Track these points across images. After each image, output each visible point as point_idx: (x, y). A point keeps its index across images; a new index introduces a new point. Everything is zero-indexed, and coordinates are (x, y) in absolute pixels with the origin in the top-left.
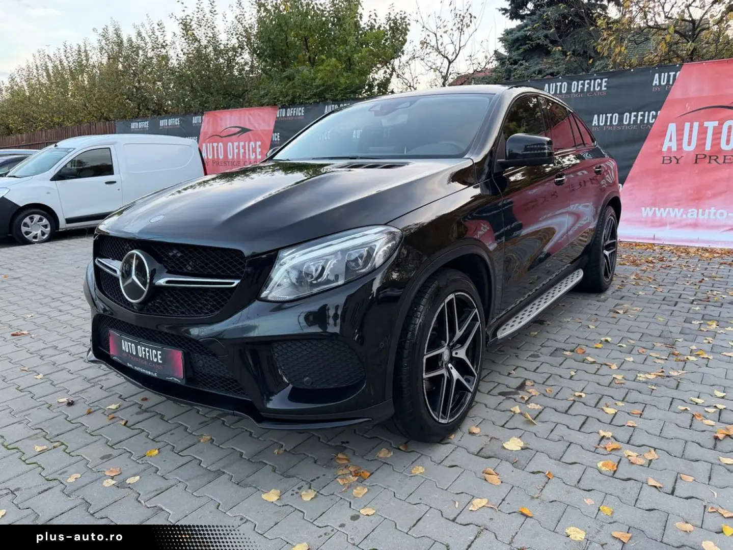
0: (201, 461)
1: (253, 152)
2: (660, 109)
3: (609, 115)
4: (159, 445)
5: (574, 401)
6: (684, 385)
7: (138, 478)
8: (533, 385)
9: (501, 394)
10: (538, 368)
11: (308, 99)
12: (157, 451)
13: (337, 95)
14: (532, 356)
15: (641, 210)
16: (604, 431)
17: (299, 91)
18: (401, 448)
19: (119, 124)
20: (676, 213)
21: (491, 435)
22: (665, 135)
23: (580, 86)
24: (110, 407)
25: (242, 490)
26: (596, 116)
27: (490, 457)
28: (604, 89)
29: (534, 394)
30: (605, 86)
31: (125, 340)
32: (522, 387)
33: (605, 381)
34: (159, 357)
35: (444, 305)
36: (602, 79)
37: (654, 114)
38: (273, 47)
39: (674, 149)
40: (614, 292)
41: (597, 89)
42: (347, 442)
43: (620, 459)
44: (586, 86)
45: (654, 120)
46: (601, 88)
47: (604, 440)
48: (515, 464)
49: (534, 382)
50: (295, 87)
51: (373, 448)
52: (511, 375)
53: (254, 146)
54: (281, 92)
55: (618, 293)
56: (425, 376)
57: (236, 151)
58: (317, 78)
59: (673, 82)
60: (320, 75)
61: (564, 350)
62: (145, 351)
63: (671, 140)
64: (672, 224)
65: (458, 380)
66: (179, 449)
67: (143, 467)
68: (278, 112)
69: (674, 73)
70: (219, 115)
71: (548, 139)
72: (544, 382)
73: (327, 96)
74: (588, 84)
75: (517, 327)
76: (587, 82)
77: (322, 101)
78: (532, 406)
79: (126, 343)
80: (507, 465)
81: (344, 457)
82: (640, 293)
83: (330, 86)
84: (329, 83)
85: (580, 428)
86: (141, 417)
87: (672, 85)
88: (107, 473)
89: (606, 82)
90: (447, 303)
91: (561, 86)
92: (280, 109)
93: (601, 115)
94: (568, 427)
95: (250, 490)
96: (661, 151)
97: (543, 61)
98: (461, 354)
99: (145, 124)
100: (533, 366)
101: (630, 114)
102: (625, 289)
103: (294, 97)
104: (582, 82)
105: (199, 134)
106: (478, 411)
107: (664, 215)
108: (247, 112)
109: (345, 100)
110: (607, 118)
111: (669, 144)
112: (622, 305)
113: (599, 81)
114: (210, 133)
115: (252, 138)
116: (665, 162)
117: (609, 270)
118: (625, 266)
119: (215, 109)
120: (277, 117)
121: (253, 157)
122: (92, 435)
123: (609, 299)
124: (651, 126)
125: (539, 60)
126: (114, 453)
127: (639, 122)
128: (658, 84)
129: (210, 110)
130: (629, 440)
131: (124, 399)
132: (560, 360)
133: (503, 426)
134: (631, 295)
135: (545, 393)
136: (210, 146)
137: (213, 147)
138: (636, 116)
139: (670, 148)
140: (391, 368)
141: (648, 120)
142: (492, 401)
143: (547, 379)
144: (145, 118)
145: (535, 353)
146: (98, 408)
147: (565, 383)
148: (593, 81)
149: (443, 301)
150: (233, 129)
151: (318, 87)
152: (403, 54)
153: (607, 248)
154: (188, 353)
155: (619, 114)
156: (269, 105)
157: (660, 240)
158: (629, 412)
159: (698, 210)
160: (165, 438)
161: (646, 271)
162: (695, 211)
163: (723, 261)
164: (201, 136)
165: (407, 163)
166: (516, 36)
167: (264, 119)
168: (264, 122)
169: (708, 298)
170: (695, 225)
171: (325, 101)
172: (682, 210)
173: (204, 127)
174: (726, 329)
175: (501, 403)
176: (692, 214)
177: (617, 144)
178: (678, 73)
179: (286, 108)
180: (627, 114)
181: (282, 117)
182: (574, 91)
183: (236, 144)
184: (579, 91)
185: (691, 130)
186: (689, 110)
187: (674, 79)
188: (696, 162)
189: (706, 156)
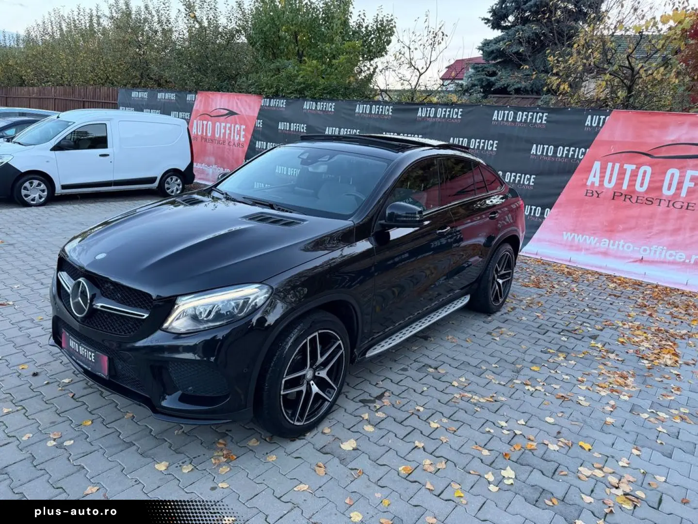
0: (120, 433)
1: (237, 134)
2: (589, 148)
3: (546, 146)
4: (94, 417)
6: (504, 411)
7: (72, 442)
8: (389, 396)
9: (361, 401)
10: (401, 380)
11: (289, 93)
12: (90, 422)
13: (315, 94)
14: (402, 369)
15: (563, 234)
16: (420, 442)
17: (282, 86)
18: (267, 439)
19: (121, 93)
20: (591, 241)
21: (337, 435)
22: (590, 171)
23: (524, 117)
24: (64, 381)
25: (143, 459)
26: (535, 146)
27: (327, 453)
28: (544, 122)
29: (385, 404)
30: (545, 120)
31: (72, 340)
32: (380, 397)
33: (445, 398)
34: (93, 357)
35: (307, 342)
36: (543, 113)
37: (584, 151)
38: (265, 38)
39: (597, 184)
40: (502, 315)
41: (539, 122)
42: (230, 431)
43: (418, 466)
44: (530, 117)
45: (583, 156)
46: (542, 121)
47: (416, 449)
48: (342, 461)
49: (392, 393)
50: (279, 81)
51: (248, 437)
52: (377, 386)
53: (239, 129)
54: (267, 84)
55: (505, 316)
56: (282, 393)
57: (223, 131)
58: (299, 75)
59: (603, 125)
60: (302, 73)
61: (430, 367)
62: (84, 350)
63: (594, 177)
64: (587, 250)
65: (317, 394)
66: (107, 422)
67: (78, 433)
68: (263, 101)
69: (604, 117)
70: (211, 96)
71: (420, 209)
72: (400, 394)
73: (306, 93)
74: (531, 115)
75: (387, 347)
76: (530, 113)
77: (302, 97)
78: (380, 415)
79: (73, 342)
80: (337, 461)
81: (224, 442)
82: (524, 318)
83: (311, 85)
84: (309, 82)
85: (404, 437)
86: (86, 392)
87: (601, 127)
88: (51, 436)
89: (546, 116)
90: (310, 340)
91: (508, 114)
92: (264, 98)
93: (539, 145)
94: (396, 436)
95: (149, 460)
96: (585, 185)
98: (323, 374)
99: (144, 95)
100: (399, 378)
101: (564, 148)
102: (513, 313)
103: (277, 91)
104: (526, 113)
105: (192, 110)
106: (338, 415)
107: (581, 241)
108: (236, 97)
109: (323, 99)
110: (543, 148)
111: (593, 179)
112: (501, 328)
113: (541, 115)
114: (202, 111)
115: (238, 121)
116: (588, 194)
117: (502, 294)
118: (528, 289)
119: (209, 90)
120: (261, 106)
121: (237, 138)
122: (47, 403)
123: (495, 320)
124: (580, 162)
126: (60, 419)
127: (570, 156)
128: (589, 125)
129: (203, 90)
130: (433, 452)
131: (76, 375)
132: (421, 375)
133: (349, 429)
134: (515, 319)
135: (394, 403)
136: (200, 123)
137: (203, 125)
138: (568, 151)
139: (593, 183)
141: (578, 155)
142: (351, 406)
143: (403, 392)
144: (145, 87)
145: (406, 367)
146: (55, 380)
147: (415, 396)
148: (535, 114)
149: (306, 338)
150: (222, 110)
151: (299, 84)
153: (502, 277)
154: (112, 358)
155: (554, 147)
156: (255, 93)
157: (574, 263)
158: (447, 428)
159: (610, 241)
160: (99, 412)
161: (542, 295)
162: (607, 241)
163: (615, 292)
164: (194, 112)
165: (303, 220)
166: (491, 49)
167: (250, 106)
168: (250, 108)
169: (576, 330)
170: (605, 254)
171: (304, 98)
172: (596, 239)
173: (197, 105)
174: (570, 362)
175: (358, 409)
176: (605, 243)
177: (550, 173)
178: (608, 117)
179: (270, 99)
180: (561, 148)
181: (266, 106)
182: (518, 120)
183: (223, 124)
184: (523, 121)
185: (612, 170)
186: (613, 152)
187: (604, 123)
188: (613, 199)
189: (622, 194)
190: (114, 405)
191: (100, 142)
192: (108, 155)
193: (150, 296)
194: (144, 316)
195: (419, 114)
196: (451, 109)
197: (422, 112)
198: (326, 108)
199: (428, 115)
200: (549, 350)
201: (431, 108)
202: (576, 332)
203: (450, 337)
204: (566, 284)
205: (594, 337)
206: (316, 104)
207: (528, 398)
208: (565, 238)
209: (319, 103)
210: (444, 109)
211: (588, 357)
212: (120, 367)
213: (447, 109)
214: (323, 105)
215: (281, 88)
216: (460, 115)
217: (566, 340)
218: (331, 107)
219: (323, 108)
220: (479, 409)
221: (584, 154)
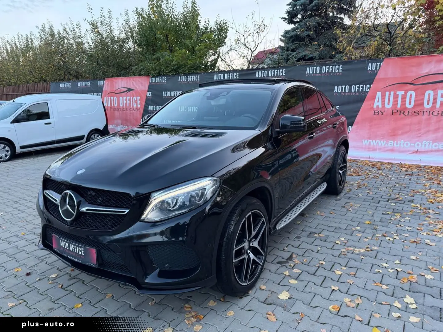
0: (107, 310)
1: (135, 103)
2: (372, 84)
3: (344, 86)
4: (83, 300)
5: (319, 267)
6: (380, 256)
8: (297, 257)
9: (278, 263)
10: (300, 245)
11: (168, 72)
12: (81, 305)
13: (186, 71)
14: (297, 237)
15: (362, 141)
16: (334, 286)
17: (163, 68)
18: (221, 299)
19: (53, 85)
20: (382, 143)
21: (272, 290)
22: (375, 99)
23: (327, 69)
24: (52, 276)
26: (336, 87)
27: (271, 304)
28: (340, 71)
29: (297, 263)
30: (341, 70)
31: (62, 240)
32: (291, 258)
33: (337, 253)
34: (82, 252)
35: (245, 219)
36: (339, 66)
37: (369, 86)
38: (147, 40)
39: (380, 106)
40: (345, 194)
41: (337, 71)
42: (191, 297)
43: (342, 304)
44: (331, 69)
45: (369, 90)
46: (339, 71)
47: (334, 292)
48: (284, 308)
49: (297, 254)
50: (161, 65)
51: (206, 300)
52: (284, 250)
53: (136, 100)
54: (152, 68)
55: (347, 195)
56: (234, 261)
57: (125, 102)
58: (173, 60)
59: (379, 68)
60: (175, 58)
61: (315, 233)
62: (74, 247)
63: (378, 102)
64: (380, 149)
65: (253, 260)
66: (94, 303)
67: (73, 315)
68: (150, 80)
69: (379, 63)
70: (114, 80)
71: (303, 118)
72: (303, 255)
73: (180, 71)
75: (288, 221)
76: (331, 67)
77: (177, 74)
78: (296, 270)
79: (63, 242)
80: (280, 308)
81: (189, 306)
82: (360, 195)
83: (182, 65)
84: (181, 63)
85: (321, 284)
86: (71, 282)
87: (379, 70)
89: (341, 67)
90: (247, 218)
91: (316, 69)
92: (151, 77)
93: (339, 86)
94: (315, 284)
96: (372, 108)
97: (307, 49)
98: (255, 244)
99: (68, 85)
100: (297, 244)
101: (356, 86)
102: (351, 193)
103: (160, 71)
104: (328, 67)
105: (102, 91)
106: (266, 275)
107: (375, 144)
108: (132, 79)
110: (342, 88)
111: (378, 103)
112: (349, 203)
113: (338, 66)
114: (109, 91)
115: (135, 95)
116: (375, 114)
117: (342, 181)
119: (112, 77)
120: (150, 83)
121: (135, 106)
122: (42, 295)
123: (342, 198)
124: (367, 93)
125: (305, 49)
126: (55, 306)
128: (370, 69)
129: (109, 77)
130: (347, 292)
131: (60, 271)
132: (313, 240)
133: (279, 284)
134: (354, 196)
135: (303, 261)
136: (109, 99)
137: (111, 99)
138: (359, 87)
139: (378, 106)
140: (215, 258)
141: (365, 89)
142: (273, 267)
143: (305, 253)
144: (69, 80)
145: (299, 235)
146: (45, 277)
147: (315, 255)
148: (334, 67)
150: (123, 89)
151: (174, 65)
152: (225, 44)
153: (341, 169)
154: (100, 250)
155: (349, 86)
156: (145, 75)
157: (373, 159)
158: (348, 273)
159: (394, 142)
160: (85, 296)
161: (364, 180)
162: (393, 142)
163: (407, 173)
164: (103, 93)
165: (225, 133)
166: (291, 35)
167: (142, 84)
168: (142, 85)
169: (397, 198)
170: (392, 150)
171: (179, 74)
172: (385, 141)
173: (105, 87)
174: (405, 218)
175: (278, 269)
176: (391, 144)
177: (348, 103)
178: (382, 63)
179: (155, 77)
180: (354, 86)
181: (153, 82)
182: (323, 72)
183: (125, 98)
184: (326, 72)
185: (389, 96)
186: (388, 84)
187: (380, 67)
188: (392, 114)
189: (398, 111)
190: (95, 289)
191: (44, 115)
192: (51, 123)
193: (129, 195)
194: (125, 212)
195: (257, 76)
196: (278, 70)
197: (258, 74)
198: (194, 79)
199: (263, 76)
200: (387, 212)
201: (264, 71)
202: (398, 199)
203: (319, 212)
204: (375, 171)
205: (412, 201)
206: (187, 77)
207: (391, 245)
208: (364, 143)
209: (189, 77)
210: (273, 71)
211: (415, 213)
212: (106, 256)
213: (275, 70)
214: (191, 77)
215: (162, 69)
216: (284, 73)
217: (394, 205)
218: (197, 78)
219: (192, 79)
220: (363, 257)
221: (369, 88)
